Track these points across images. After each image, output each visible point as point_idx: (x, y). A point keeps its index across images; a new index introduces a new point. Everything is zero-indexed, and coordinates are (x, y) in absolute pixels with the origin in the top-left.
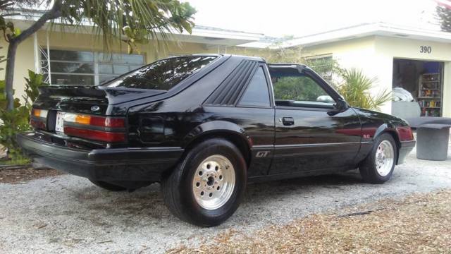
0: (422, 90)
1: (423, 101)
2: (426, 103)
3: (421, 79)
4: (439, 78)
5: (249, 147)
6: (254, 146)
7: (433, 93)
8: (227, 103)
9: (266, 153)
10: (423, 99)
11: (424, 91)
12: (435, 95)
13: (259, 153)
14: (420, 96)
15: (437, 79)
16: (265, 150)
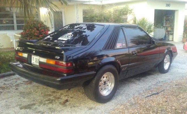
0: (165, 23)
1: (166, 28)
2: (167, 29)
3: (165, 18)
4: (172, 17)
5: (120, 66)
6: (122, 66)
7: (170, 24)
8: (108, 49)
9: (126, 68)
10: (165, 27)
11: (166, 23)
12: (170, 25)
13: (123, 68)
14: (164, 26)
15: (171, 18)
16: (125, 67)
